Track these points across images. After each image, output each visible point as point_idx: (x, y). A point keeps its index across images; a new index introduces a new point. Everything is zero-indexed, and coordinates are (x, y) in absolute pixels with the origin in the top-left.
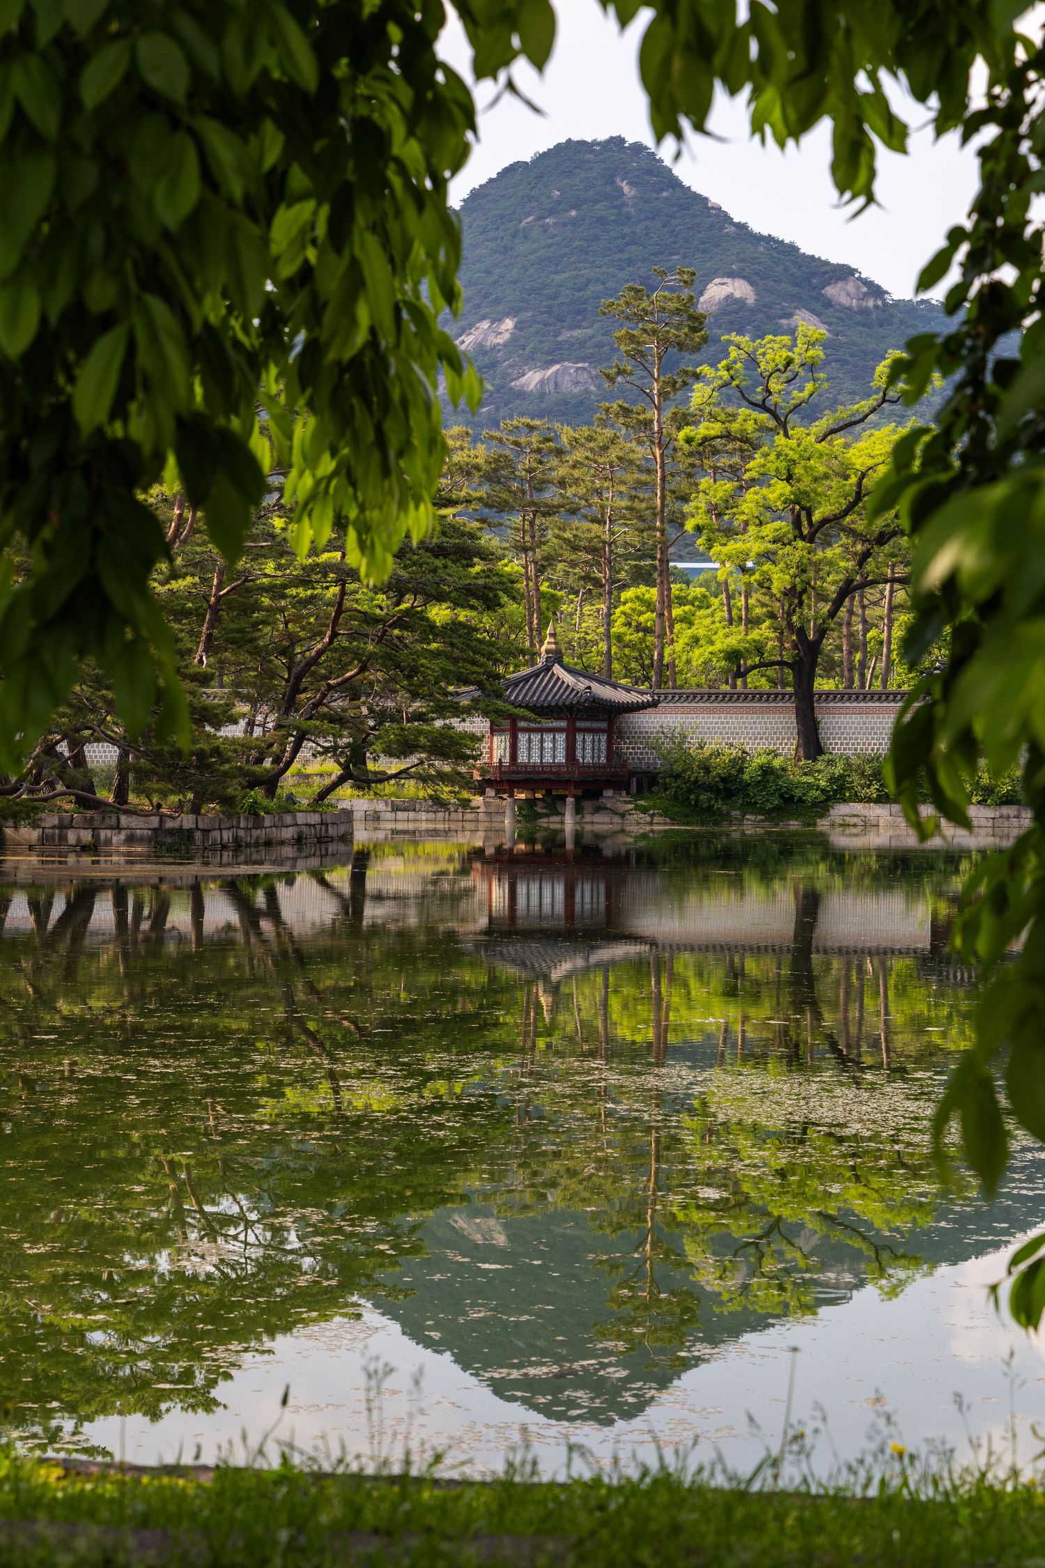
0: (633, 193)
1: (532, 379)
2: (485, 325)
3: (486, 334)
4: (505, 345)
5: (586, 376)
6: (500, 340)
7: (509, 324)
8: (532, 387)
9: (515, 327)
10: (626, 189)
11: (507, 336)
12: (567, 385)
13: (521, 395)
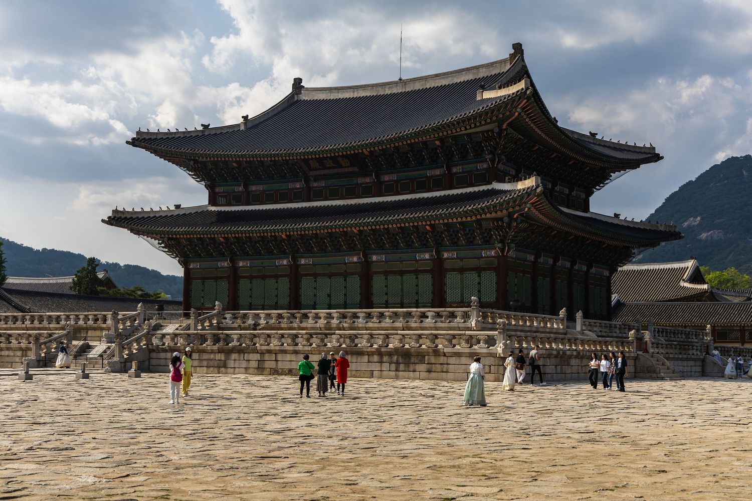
0: (747, 174)
1: (704, 236)
2: (692, 219)
3: (692, 221)
4: (697, 225)
5: (721, 234)
6: (696, 224)
7: (699, 218)
8: (704, 238)
9: (701, 219)
10: (744, 173)
11: (698, 222)
12: (715, 237)
13: (700, 240)
